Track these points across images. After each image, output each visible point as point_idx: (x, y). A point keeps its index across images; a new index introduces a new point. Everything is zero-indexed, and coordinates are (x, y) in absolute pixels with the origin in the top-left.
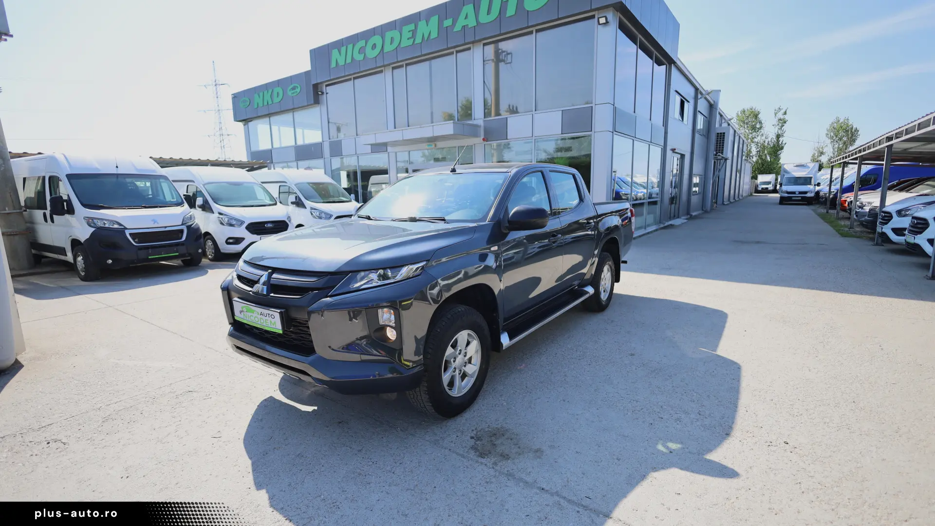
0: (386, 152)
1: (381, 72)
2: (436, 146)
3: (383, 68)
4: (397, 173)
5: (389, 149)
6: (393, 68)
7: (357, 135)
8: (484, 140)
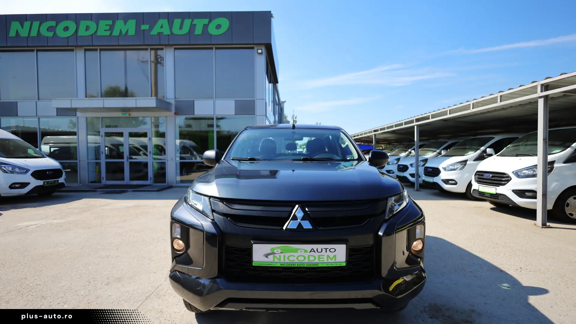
0: (75, 117)
1: (73, 50)
2: (130, 115)
3: (74, 48)
4: (87, 135)
5: (79, 114)
6: (86, 50)
7: (39, 99)
8: (175, 114)
